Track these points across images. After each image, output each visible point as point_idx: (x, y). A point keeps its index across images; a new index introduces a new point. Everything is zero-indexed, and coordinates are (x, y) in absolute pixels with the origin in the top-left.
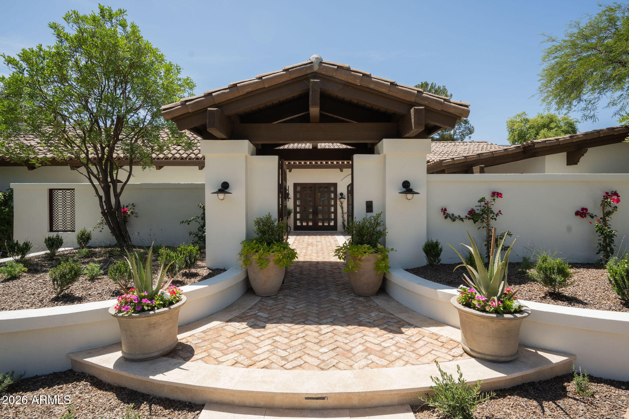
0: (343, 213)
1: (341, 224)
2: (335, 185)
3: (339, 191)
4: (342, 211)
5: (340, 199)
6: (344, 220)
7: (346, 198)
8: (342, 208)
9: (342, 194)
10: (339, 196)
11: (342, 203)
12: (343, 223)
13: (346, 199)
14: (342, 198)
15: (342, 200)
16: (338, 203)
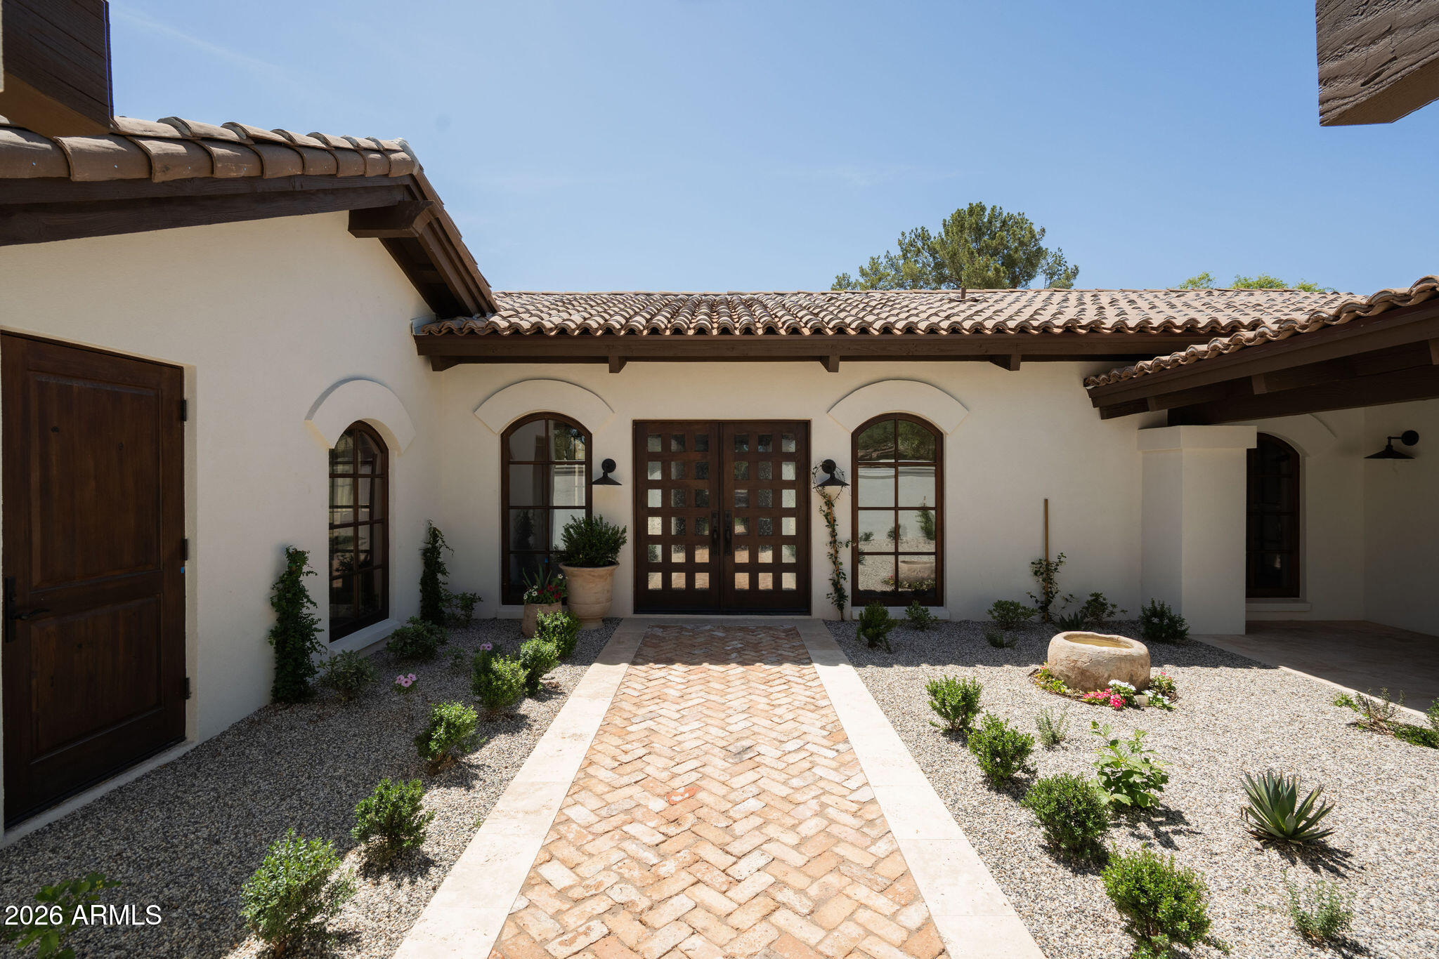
0: (834, 542)
1: (829, 589)
2: (801, 430)
3: (819, 453)
4: (833, 534)
5: (823, 485)
6: (839, 573)
7: (849, 481)
8: (831, 522)
9: (829, 466)
10: (818, 475)
11: (829, 503)
12: (836, 585)
13: (849, 488)
14: (833, 481)
15: (831, 490)
16: (817, 501)
